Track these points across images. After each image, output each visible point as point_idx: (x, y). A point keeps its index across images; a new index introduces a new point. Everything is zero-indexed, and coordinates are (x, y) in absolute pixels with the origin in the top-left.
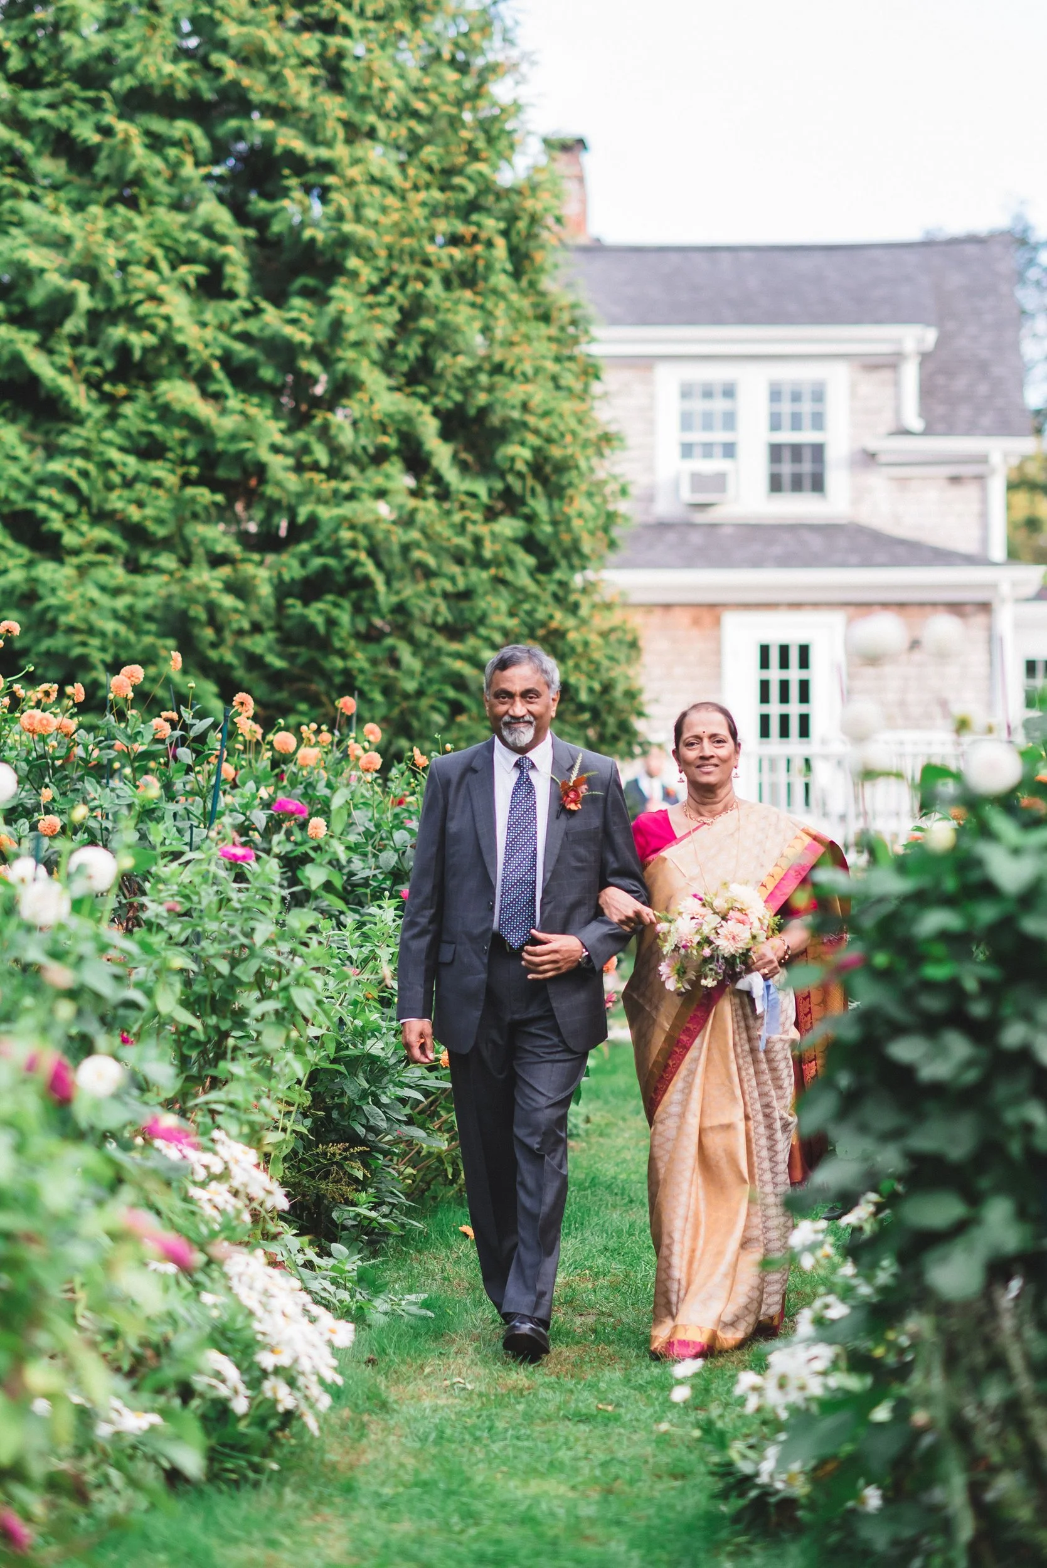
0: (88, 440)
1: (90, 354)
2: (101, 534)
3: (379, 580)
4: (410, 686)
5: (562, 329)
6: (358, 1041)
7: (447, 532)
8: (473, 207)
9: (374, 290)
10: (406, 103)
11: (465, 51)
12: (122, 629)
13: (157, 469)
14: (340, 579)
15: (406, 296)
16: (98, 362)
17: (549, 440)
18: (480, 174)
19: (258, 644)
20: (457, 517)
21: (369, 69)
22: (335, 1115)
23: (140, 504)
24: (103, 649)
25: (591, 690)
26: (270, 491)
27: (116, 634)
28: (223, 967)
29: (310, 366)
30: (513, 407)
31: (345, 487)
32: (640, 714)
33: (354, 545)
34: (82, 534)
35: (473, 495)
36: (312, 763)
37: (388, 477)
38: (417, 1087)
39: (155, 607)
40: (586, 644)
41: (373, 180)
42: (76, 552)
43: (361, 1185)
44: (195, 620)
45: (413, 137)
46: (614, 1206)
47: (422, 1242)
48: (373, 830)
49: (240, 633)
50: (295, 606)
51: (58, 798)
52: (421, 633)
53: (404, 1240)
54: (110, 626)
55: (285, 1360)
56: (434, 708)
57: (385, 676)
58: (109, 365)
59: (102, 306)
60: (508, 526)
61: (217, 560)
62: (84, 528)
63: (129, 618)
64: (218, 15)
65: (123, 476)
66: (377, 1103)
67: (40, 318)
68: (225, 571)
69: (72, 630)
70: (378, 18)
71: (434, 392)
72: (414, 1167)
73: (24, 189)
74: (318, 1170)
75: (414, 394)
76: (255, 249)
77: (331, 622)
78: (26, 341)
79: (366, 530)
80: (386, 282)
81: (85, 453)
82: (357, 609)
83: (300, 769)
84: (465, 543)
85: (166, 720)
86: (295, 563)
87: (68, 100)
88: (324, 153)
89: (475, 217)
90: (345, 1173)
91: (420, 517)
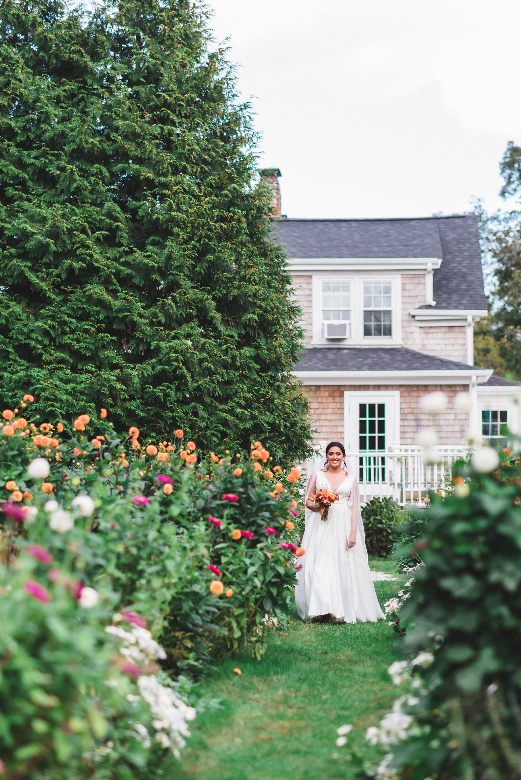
0: (54, 311)
1: (56, 272)
2: (60, 355)
3: (188, 375)
4: (203, 424)
5: (272, 260)
6: (189, 585)
7: (219, 354)
8: (231, 204)
9: (185, 242)
10: (200, 156)
11: (227, 132)
12: (70, 398)
13: (86, 325)
14: (171, 376)
15: (200, 245)
16: (58, 276)
17: (266, 311)
18: (234, 188)
19: (133, 405)
20: (224, 347)
21: (183, 140)
22: (179, 618)
23: (78, 341)
24: (61, 408)
25: (285, 426)
26: (138, 334)
27: (67, 401)
28: (134, 551)
29: (156, 277)
30: (250, 296)
31: (173, 333)
32: (309, 438)
33: (177, 360)
34: (51, 355)
35: (232, 337)
36: (164, 460)
37: (192, 328)
38: (215, 606)
39: (85, 388)
40: (283, 405)
41: (185, 192)
42: (49, 363)
43: (190, 650)
44: (104, 394)
45: (203, 172)
46: (302, 661)
47: (218, 677)
48: (192, 490)
49: (125, 400)
50: (150, 388)
51: (51, 475)
52: (208, 400)
53: (209, 675)
54: (64, 397)
55: (165, 724)
56: (213, 434)
57: (190, 420)
58: (64, 277)
59: (60, 250)
60: (247, 351)
61: (114, 367)
62: (53, 352)
63: (73, 393)
64: (114, 115)
65: (70, 328)
66: (197, 613)
67: (31, 255)
68: (117, 372)
69: (47, 399)
70: (186, 117)
71: (213, 289)
72: (212, 643)
73: (24, 196)
74: (171, 644)
75: (204, 290)
76: (130, 223)
77: (166, 395)
78: (25, 266)
79: (182, 353)
80: (191, 239)
81: (53, 318)
82: (178, 389)
83: (159, 462)
84: (228, 358)
85: (99, 440)
86: (149, 368)
87: (44, 155)
88: (163, 179)
89: (232, 209)
90: (184, 645)
91: (207, 346)
